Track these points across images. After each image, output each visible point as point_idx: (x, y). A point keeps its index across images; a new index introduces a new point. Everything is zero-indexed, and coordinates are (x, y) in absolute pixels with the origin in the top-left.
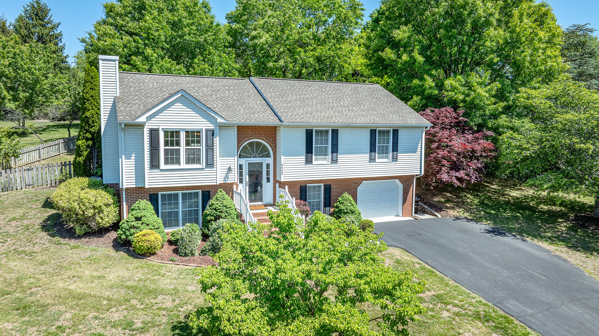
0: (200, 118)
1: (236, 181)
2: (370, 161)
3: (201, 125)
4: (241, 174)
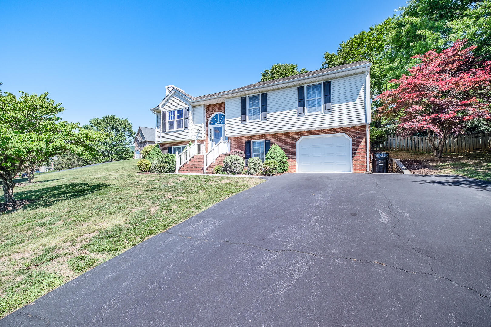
0: (182, 102)
1: (203, 138)
2: (298, 116)
3: (183, 106)
4: (211, 135)
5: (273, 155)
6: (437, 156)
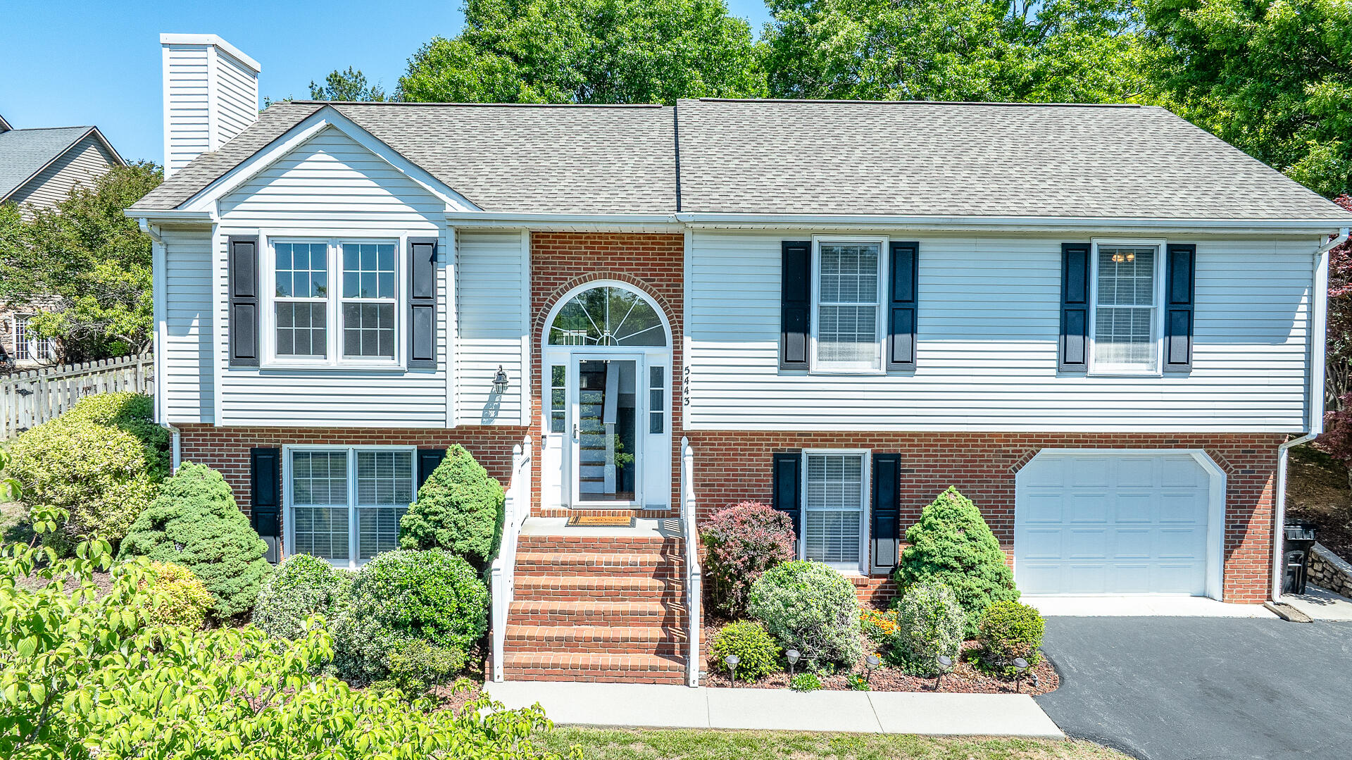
0: (390, 202)
1: (526, 417)
2: (1059, 371)
3: (393, 223)
4: (559, 401)
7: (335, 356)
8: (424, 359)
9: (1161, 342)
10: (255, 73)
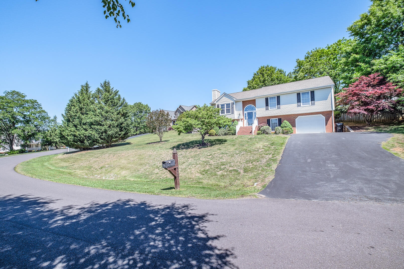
0: (229, 100)
1: (242, 118)
2: (297, 107)
3: (230, 102)
4: (246, 116)
5: (285, 125)
6: (368, 124)
7: (225, 114)
8: (233, 113)
9: (310, 102)
10: (220, 92)
